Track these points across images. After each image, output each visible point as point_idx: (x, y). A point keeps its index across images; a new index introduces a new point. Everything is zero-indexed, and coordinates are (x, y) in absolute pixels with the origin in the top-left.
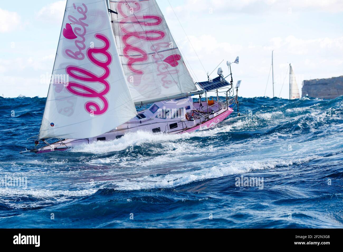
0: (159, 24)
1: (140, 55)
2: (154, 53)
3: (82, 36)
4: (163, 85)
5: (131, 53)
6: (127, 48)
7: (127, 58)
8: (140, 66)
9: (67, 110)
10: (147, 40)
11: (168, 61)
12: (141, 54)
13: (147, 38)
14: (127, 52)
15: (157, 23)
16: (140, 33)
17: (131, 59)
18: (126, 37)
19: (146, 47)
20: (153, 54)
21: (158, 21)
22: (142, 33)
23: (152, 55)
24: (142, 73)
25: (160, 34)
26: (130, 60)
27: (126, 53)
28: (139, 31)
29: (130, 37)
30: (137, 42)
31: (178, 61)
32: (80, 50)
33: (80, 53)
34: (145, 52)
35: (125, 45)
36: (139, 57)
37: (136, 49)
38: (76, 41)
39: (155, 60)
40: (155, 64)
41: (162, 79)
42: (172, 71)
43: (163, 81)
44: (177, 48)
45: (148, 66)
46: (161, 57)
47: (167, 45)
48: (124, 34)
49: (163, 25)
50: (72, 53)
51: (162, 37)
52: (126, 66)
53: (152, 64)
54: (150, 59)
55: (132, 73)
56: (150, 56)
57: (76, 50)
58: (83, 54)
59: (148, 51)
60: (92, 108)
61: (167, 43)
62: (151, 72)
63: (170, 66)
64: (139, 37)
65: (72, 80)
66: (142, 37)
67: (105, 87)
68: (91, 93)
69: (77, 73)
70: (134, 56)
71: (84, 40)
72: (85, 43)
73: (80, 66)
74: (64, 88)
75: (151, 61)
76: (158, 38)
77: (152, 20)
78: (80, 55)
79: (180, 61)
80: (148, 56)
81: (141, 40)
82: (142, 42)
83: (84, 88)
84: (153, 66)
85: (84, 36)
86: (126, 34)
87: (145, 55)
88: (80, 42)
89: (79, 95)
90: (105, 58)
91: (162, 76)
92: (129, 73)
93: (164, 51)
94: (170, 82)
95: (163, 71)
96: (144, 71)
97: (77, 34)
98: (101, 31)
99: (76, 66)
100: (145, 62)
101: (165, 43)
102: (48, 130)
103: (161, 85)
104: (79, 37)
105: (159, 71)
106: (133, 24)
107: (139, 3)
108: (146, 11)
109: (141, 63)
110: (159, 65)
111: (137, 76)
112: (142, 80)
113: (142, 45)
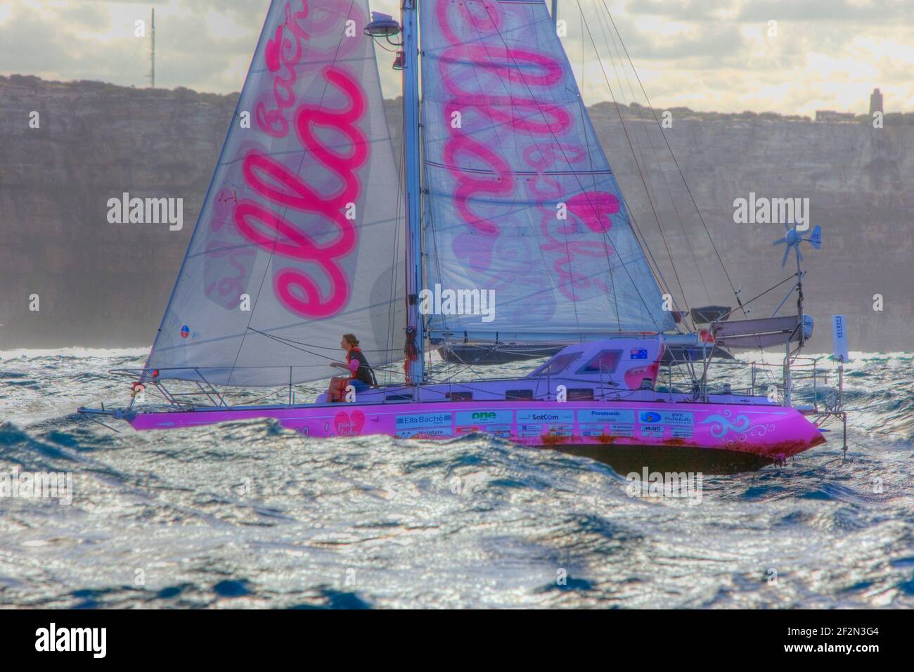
0: (552, 83)
1: (491, 172)
2: (535, 173)
3: (290, 65)
4: (561, 286)
5: (470, 163)
6: (457, 142)
7: (455, 174)
8: (488, 206)
9: (226, 286)
10: (514, 126)
11: (577, 207)
12: (494, 169)
13: (513, 121)
14: (454, 156)
15: (547, 77)
16: (495, 100)
17: (464, 179)
18: (452, 107)
19: (513, 149)
20: (530, 177)
21: (551, 75)
22: (501, 103)
23: (528, 180)
24: (494, 231)
25: (555, 116)
26: (462, 184)
27: (452, 159)
28: (491, 94)
30: (486, 129)
31: (611, 216)
32: (279, 106)
33: (277, 116)
34: (505, 162)
36: (489, 177)
37: (481, 151)
38: (277, 79)
39: (535, 198)
40: (534, 209)
41: (558, 263)
42: (588, 244)
43: (558, 270)
44: (609, 172)
45: (514, 212)
46: (555, 190)
47: (575, 155)
48: (448, 98)
49: (566, 88)
50: (265, 113)
51: (561, 126)
52: (449, 200)
53: (526, 206)
54: (521, 192)
55: (464, 229)
56: (520, 182)
57: (272, 107)
58: (284, 121)
59: (515, 162)
60: (297, 291)
61: (577, 149)
62: (521, 233)
63: (585, 228)
64: (490, 115)
65: (249, 194)
66: (501, 116)
67: (342, 234)
68: (298, 243)
69: (264, 176)
70: (474, 171)
71: (294, 77)
72: (294, 88)
73: (274, 156)
74: (230, 218)
75: (524, 198)
76: (548, 129)
77: (530, 66)
78: (279, 121)
79: (617, 219)
80: (514, 177)
81: (496, 123)
82: (499, 129)
83: (279, 224)
84: (528, 217)
85: (296, 68)
86: (454, 97)
87: (506, 174)
88: (283, 82)
89: (262, 243)
90: (347, 145)
91: (556, 255)
92: (458, 226)
93: (565, 173)
94: (582, 282)
95: (561, 239)
96: (500, 225)
97: (283, 57)
98: (341, 61)
99: (266, 155)
100: (503, 197)
101: (570, 148)
102: (173, 347)
103: (554, 286)
104: (283, 68)
105: (546, 235)
106: (476, 69)
107: (496, 6)
108: (516, 34)
109: (490, 196)
110: (548, 216)
111: (479, 239)
112: (494, 254)
113: (497, 140)
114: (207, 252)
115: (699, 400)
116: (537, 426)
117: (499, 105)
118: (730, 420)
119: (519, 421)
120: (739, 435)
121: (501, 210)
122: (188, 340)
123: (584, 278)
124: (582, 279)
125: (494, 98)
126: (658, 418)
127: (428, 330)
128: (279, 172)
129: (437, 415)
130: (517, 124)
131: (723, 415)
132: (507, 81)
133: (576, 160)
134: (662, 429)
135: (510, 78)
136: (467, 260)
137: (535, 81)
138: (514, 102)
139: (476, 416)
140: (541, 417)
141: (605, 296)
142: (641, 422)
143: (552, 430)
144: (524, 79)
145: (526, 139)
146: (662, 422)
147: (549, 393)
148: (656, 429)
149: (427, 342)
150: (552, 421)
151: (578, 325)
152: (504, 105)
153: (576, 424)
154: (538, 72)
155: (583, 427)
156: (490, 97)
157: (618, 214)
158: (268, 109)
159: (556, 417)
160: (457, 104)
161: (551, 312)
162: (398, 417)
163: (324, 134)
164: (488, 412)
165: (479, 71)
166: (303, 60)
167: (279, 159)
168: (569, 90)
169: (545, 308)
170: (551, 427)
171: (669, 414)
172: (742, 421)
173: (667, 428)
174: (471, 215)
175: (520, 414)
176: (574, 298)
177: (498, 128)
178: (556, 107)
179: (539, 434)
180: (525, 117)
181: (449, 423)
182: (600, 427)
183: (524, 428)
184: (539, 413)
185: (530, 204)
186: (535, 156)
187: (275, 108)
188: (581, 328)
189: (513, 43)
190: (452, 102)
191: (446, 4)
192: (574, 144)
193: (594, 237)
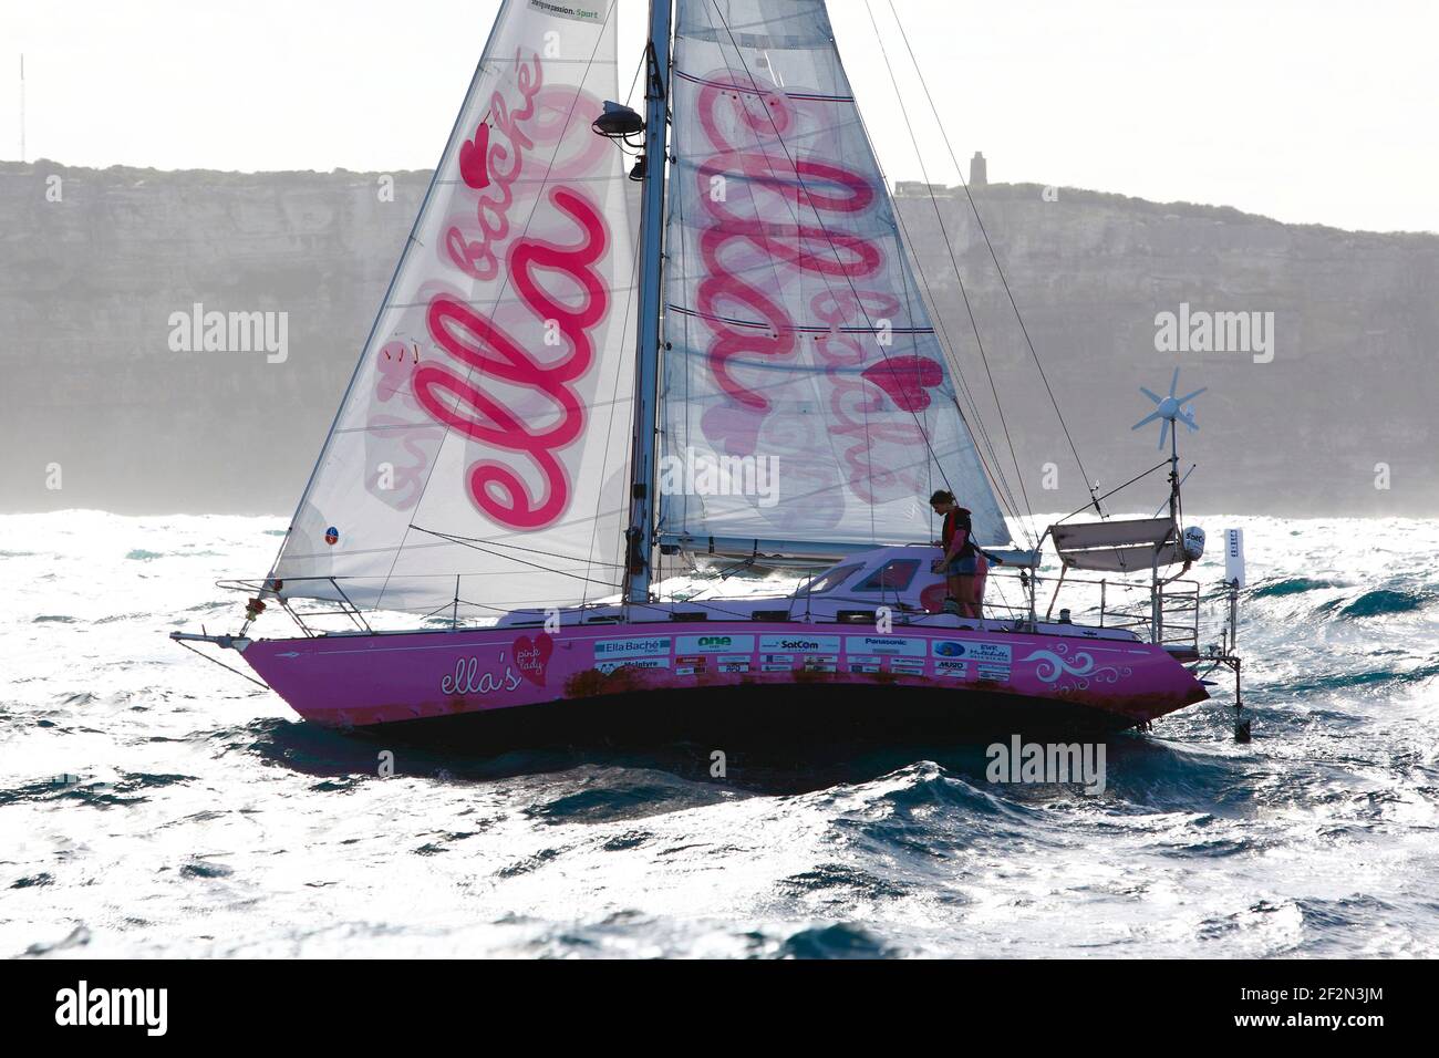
0: (858, 208)
1: (763, 326)
2: (827, 330)
3: (505, 183)
4: (854, 482)
5: (732, 311)
6: (717, 283)
7: (712, 326)
8: (758, 372)
10: (801, 265)
11: (883, 377)
12: (766, 320)
13: (801, 257)
14: (713, 301)
15: (851, 201)
16: (776, 229)
17: (727, 335)
18: (717, 236)
19: (797, 295)
20: (820, 335)
21: (858, 197)
22: (784, 233)
23: (816, 338)
24: (763, 405)
25: (859, 253)
26: (721, 339)
27: (709, 304)
28: (771, 221)
29: (730, 239)
30: (760, 268)
31: (930, 390)
32: (486, 239)
33: (481, 251)
34: (785, 314)
35: (707, 269)
36: (761, 332)
37: (751, 296)
38: (484, 201)
39: (825, 362)
40: (824, 378)
41: (852, 452)
42: (897, 427)
43: (852, 461)
44: (930, 330)
45: (795, 380)
46: (854, 353)
47: (884, 307)
48: (709, 222)
49: (877, 217)
50: (463, 245)
51: (866, 268)
52: (702, 360)
53: (811, 373)
54: (806, 353)
55: (721, 400)
56: (806, 340)
57: (474, 237)
58: (492, 259)
59: (799, 314)
60: (497, 492)
61: (887, 299)
62: (803, 410)
63: (893, 405)
64: (767, 248)
65: (436, 354)
66: (783, 251)
67: (565, 416)
68: (501, 426)
69: (460, 332)
70: (739, 323)
71: (509, 200)
72: (508, 213)
73: (475, 306)
74: (406, 385)
75: (810, 362)
76: (845, 270)
77: (828, 184)
78: (485, 258)
79: (938, 393)
80: (797, 334)
81: (776, 259)
82: (779, 269)
83: (478, 399)
84: (814, 388)
85: (512, 186)
86: (718, 222)
87: (786, 329)
88: (492, 205)
89: (452, 424)
90: (579, 295)
91: (850, 441)
92: (712, 396)
94: (883, 478)
95: (858, 419)
96: (772, 398)
97: (493, 171)
98: (577, 180)
99: (462, 302)
100: (779, 359)
101: (878, 297)
102: (312, 556)
103: (843, 482)
104: (493, 184)
105: (837, 412)
106: (751, 186)
107: (785, 101)
108: (811, 141)
109: (763, 358)
110: (843, 387)
111: (742, 415)
112: (761, 436)
113: (776, 282)
114: (368, 429)
115: (1022, 630)
116: (787, 657)
117: (781, 236)
118: (1065, 658)
119: (762, 650)
120: (1077, 679)
121: (776, 377)
122: (336, 547)
123: (887, 473)
124: (883, 474)
125: (775, 225)
126: (961, 650)
127: (659, 535)
128: (481, 327)
129: (651, 640)
130: (806, 262)
131: (1055, 650)
132: (794, 203)
133: (886, 313)
134: (965, 666)
135: (799, 200)
136: (722, 442)
137: (834, 205)
138: (802, 232)
139: (704, 642)
140: (794, 645)
141: (915, 498)
142: (935, 655)
143: (809, 663)
144: (816, 202)
145: (816, 283)
146: (966, 656)
147: (808, 613)
148: (956, 666)
149: (656, 550)
150: (808, 650)
151: (873, 535)
152: (789, 236)
153: (843, 654)
154: (839, 193)
155: (851, 660)
156: (770, 225)
157: (940, 387)
158: (468, 240)
159: (816, 645)
160: (721, 231)
161: (837, 517)
162: (597, 643)
163: (548, 280)
164: (721, 637)
165: (755, 188)
166: (522, 177)
167: (482, 309)
168: (881, 219)
169: (829, 511)
170: (806, 659)
171: (977, 647)
172: (1083, 662)
173: (973, 665)
174: (732, 382)
175: (765, 640)
176: (872, 500)
177: (779, 267)
178: (861, 242)
179: (790, 668)
180: (817, 254)
181: (666, 651)
182: (876, 660)
183: (770, 658)
184: (791, 639)
185: (817, 370)
186: (828, 306)
187: (481, 240)
188: (877, 539)
189: (807, 153)
190: (713, 229)
191: (713, 97)
192: (884, 292)
193: (904, 417)
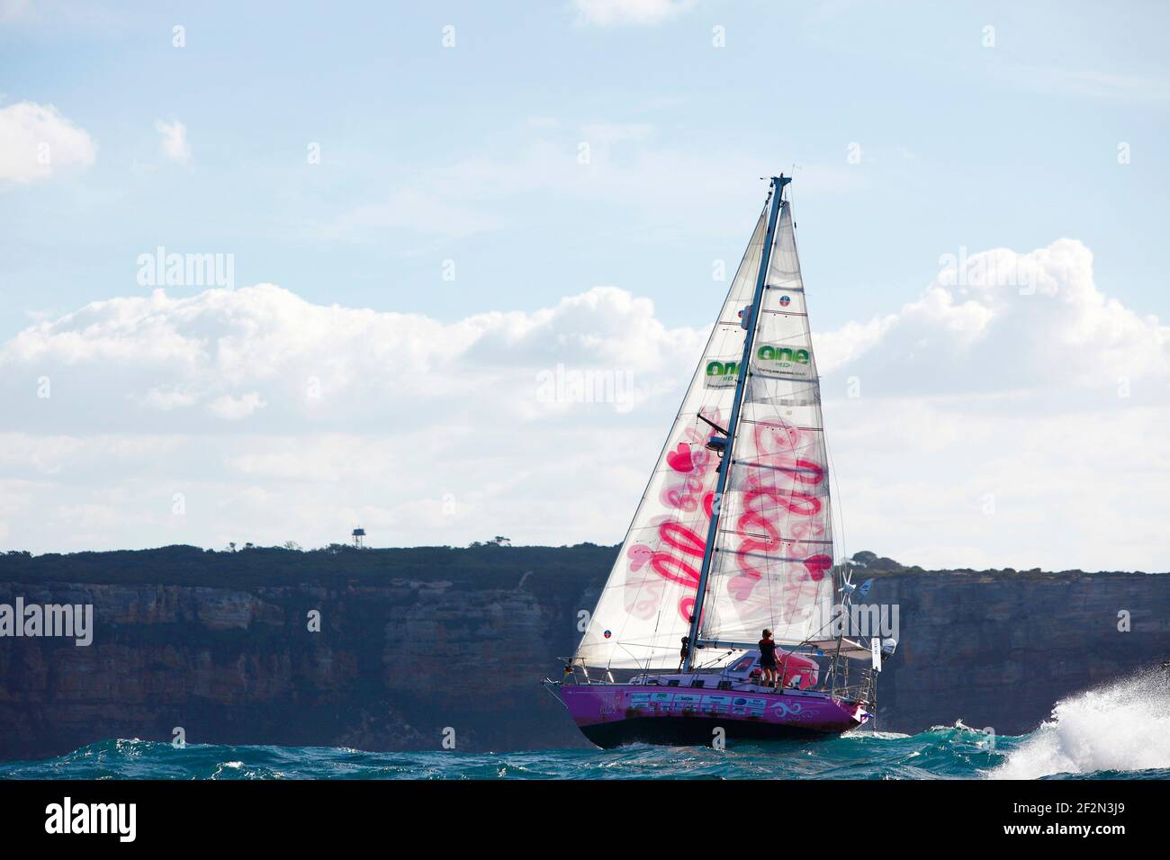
0: (817, 482)
1: (765, 537)
2: (794, 541)
3: (700, 467)
4: (786, 612)
5: (754, 530)
6: (748, 517)
7: (742, 538)
8: (759, 559)
9: (643, 606)
11: (810, 564)
12: (770, 535)
13: (790, 506)
14: (744, 526)
15: (815, 479)
16: (782, 492)
17: (748, 542)
18: (752, 495)
19: (785, 524)
20: (791, 543)
21: (819, 478)
22: (786, 494)
23: (789, 545)
24: (758, 576)
25: (813, 504)
26: (745, 544)
27: (742, 527)
28: (782, 488)
29: (759, 496)
30: (770, 509)
31: (824, 571)
32: (691, 493)
33: (688, 499)
34: (778, 533)
35: (745, 510)
36: (764, 540)
37: (764, 522)
38: (690, 476)
39: (790, 556)
40: (788, 563)
41: (790, 600)
42: (810, 588)
43: (789, 604)
44: (831, 542)
45: (775, 564)
46: (801, 552)
47: (818, 530)
48: (750, 488)
49: (823, 486)
51: (815, 511)
52: (734, 555)
53: (783, 561)
54: (783, 552)
55: (739, 573)
56: (784, 546)
57: (684, 493)
58: (694, 501)
59: (785, 532)
61: (819, 527)
62: (776, 579)
63: (810, 578)
64: (776, 500)
65: (666, 548)
66: (784, 502)
69: (678, 537)
70: (756, 536)
72: (703, 480)
73: (684, 524)
74: (647, 563)
75: (784, 556)
76: (807, 512)
77: (808, 471)
78: (690, 501)
79: (826, 572)
80: (781, 542)
81: (779, 506)
83: (686, 567)
84: (783, 568)
85: (705, 468)
87: (778, 539)
88: (694, 478)
89: (672, 579)
91: (789, 594)
92: (735, 571)
93: (809, 542)
94: (797, 612)
95: (797, 584)
96: (763, 572)
99: (679, 523)
100: (771, 553)
101: (817, 526)
103: (782, 614)
104: (695, 469)
105: (790, 581)
107: (797, 431)
108: (805, 449)
109: (762, 553)
110: (795, 568)
111: (748, 580)
112: (754, 590)
113: (777, 517)
117: (784, 495)
119: (674, 701)
121: (767, 562)
123: (799, 610)
125: (782, 490)
128: (688, 534)
130: (792, 508)
132: (792, 480)
133: (818, 533)
134: (745, 710)
135: (795, 479)
136: (735, 594)
137: (809, 481)
138: (793, 494)
140: (685, 699)
142: (733, 704)
144: (802, 480)
145: (794, 518)
146: (746, 705)
148: (741, 709)
152: (788, 495)
154: (812, 475)
155: (703, 706)
156: (779, 489)
157: (828, 569)
158: (681, 495)
159: (692, 699)
165: (776, 472)
167: (690, 525)
170: (687, 705)
173: (749, 709)
174: (747, 564)
176: (789, 622)
177: (780, 509)
178: (816, 499)
180: (797, 504)
182: (711, 707)
184: (685, 696)
185: (788, 560)
186: (797, 530)
187: (687, 493)
189: (802, 456)
190: (752, 492)
191: (761, 430)
192: (819, 523)
193: (812, 583)
